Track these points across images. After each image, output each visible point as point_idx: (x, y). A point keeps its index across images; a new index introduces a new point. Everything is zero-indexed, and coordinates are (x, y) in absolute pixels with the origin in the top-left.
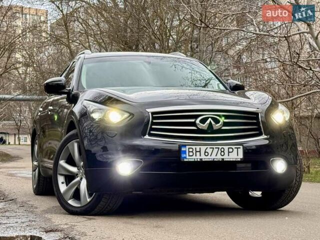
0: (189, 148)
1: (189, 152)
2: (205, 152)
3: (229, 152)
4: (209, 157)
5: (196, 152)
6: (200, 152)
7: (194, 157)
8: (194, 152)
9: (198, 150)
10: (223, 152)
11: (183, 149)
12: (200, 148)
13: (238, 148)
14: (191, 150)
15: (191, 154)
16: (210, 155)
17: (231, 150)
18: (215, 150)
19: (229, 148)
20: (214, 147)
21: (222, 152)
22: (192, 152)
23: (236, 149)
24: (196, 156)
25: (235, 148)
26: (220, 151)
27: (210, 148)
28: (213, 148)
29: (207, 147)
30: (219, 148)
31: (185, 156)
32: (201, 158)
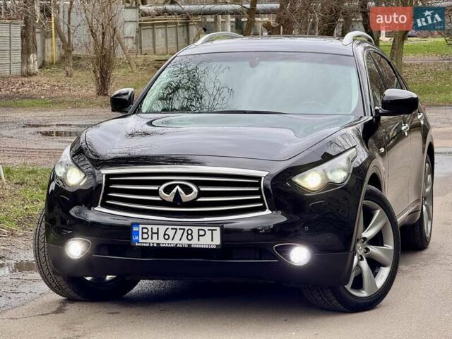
0: (143, 228)
1: (143, 233)
2: (165, 234)
3: (199, 236)
4: (170, 241)
5: (152, 233)
6: (157, 233)
7: (149, 240)
8: (150, 233)
9: (155, 231)
10: (191, 234)
11: (135, 229)
12: (158, 229)
13: (212, 230)
14: (145, 231)
15: (145, 236)
16: (171, 238)
17: (202, 233)
18: (180, 232)
19: (199, 230)
20: (178, 227)
21: (188, 234)
22: (147, 233)
23: (210, 232)
24: (152, 239)
25: (209, 230)
26: (185, 234)
27: (172, 229)
28: (176, 229)
29: (168, 227)
30: (184, 230)
31: (137, 238)
32: (158, 242)
